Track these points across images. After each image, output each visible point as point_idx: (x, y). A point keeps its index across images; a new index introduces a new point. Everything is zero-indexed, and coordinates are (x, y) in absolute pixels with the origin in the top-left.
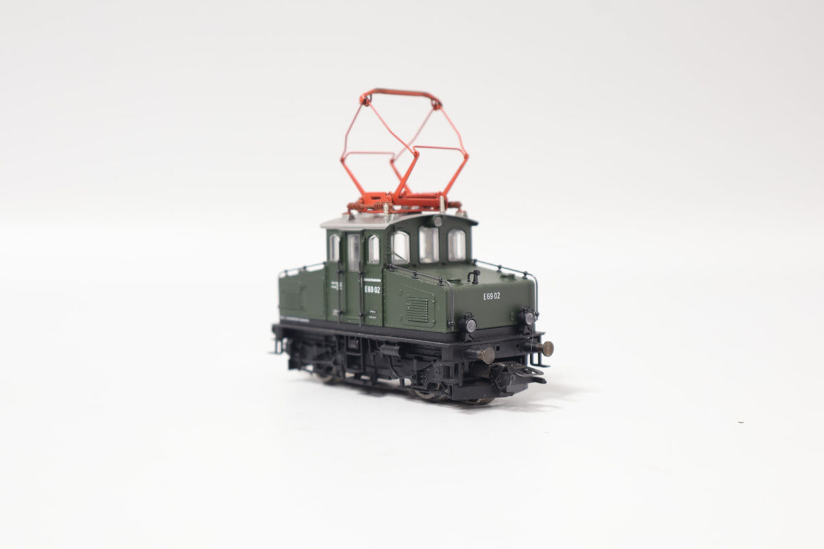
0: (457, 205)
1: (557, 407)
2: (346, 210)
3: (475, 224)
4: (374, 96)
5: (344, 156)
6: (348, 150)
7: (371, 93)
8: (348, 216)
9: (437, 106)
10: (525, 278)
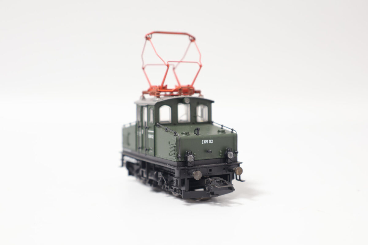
0: (199, 92)
1: (240, 204)
2: (141, 94)
3: (213, 102)
4: (154, 35)
5: (144, 66)
6: (145, 63)
7: (151, 34)
8: (142, 97)
9: (193, 40)
10: (232, 132)
